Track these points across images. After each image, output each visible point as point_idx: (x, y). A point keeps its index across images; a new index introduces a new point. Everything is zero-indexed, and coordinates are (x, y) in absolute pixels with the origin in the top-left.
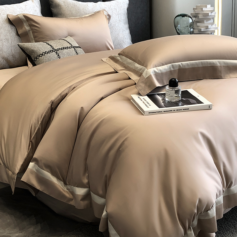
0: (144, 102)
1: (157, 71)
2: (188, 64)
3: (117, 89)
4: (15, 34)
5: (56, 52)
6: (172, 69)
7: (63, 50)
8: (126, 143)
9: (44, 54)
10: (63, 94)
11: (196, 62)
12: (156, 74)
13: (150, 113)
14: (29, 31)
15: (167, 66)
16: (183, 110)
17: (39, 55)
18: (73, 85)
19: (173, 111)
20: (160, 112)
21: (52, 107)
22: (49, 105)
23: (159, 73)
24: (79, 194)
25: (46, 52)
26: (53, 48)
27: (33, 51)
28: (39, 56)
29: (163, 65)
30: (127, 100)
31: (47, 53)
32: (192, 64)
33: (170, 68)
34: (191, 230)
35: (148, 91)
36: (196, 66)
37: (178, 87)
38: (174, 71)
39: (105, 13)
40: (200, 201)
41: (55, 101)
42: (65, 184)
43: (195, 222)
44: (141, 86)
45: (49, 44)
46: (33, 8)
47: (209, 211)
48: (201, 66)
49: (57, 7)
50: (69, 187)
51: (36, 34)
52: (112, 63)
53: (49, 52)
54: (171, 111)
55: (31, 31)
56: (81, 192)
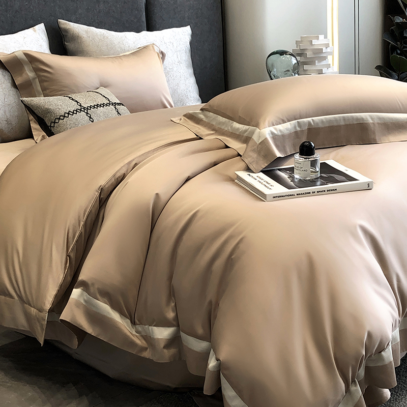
0: (260, 182)
1: (276, 132)
2: (322, 121)
3: (211, 164)
4: (9, 85)
5: (86, 111)
6: (298, 129)
7: (97, 108)
8: (241, 246)
9: (66, 115)
10: (119, 175)
11: (334, 118)
12: (274, 137)
13: (275, 197)
14: (34, 79)
15: (290, 124)
16: (327, 191)
17: (58, 117)
18: (134, 160)
19: (311, 193)
20: (291, 195)
21: (101, 197)
22: (97, 194)
23: (279, 136)
24: (159, 337)
25: (69, 111)
26: (81, 106)
27: (48, 111)
28: (59, 119)
29: (284, 122)
30: (230, 181)
31: (72, 114)
32: (330, 121)
33: (295, 127)
34: (356, 385)
35: (264, 165)
36: (335, 124)
37: (314, 156)
38: (302, 131)
39: (157, 50)
40: (370, 335)
41: (107, 186)
42: (133, 323)
43: (362, 372)
44: (251, 156)
45: (73, 100)
46: (36, 42)
47: (382, 353)
48: (342, 123)
49: (75, 40)
50: (139, 328)
51: (45, 84)
52: (191, 124)
53: (75, 112)
54: (308, 193)
55: (37, 80)
56: (162, 333)
